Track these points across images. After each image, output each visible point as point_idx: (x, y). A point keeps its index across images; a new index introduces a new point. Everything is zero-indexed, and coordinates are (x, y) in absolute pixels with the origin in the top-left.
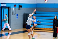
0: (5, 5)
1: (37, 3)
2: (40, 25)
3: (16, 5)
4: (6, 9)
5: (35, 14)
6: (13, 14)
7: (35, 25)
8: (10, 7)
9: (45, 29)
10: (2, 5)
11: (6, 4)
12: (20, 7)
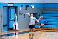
0: (12, 5)
1: (44, 3)
2: (47, 25)
3: (23, 5)
4: (13, 8)
5: (43, 13)
6: (20, 14)
7: (42, 25)
8: (17, 7)
9: (52, 29)
10: (9, 5)
11: (13, 3)
12: (27, 6)
